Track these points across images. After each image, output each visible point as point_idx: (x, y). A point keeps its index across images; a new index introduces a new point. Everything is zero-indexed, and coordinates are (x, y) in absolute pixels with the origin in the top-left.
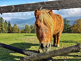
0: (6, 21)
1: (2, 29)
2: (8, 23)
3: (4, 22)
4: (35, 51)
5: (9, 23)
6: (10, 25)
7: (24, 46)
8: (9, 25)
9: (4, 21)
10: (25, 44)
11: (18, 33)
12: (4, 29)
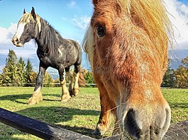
0: (21, 59)
1: (11, 77)
2: (26, 63)
3: (17, 62)
4: (86, 129)
5: (29, 62)
6: (31, 68)
7: (56, 116)
8: (29, 67)
9: (18, 60)
10: (60, 109)
11: (48, 86)
12: (16, 77)
